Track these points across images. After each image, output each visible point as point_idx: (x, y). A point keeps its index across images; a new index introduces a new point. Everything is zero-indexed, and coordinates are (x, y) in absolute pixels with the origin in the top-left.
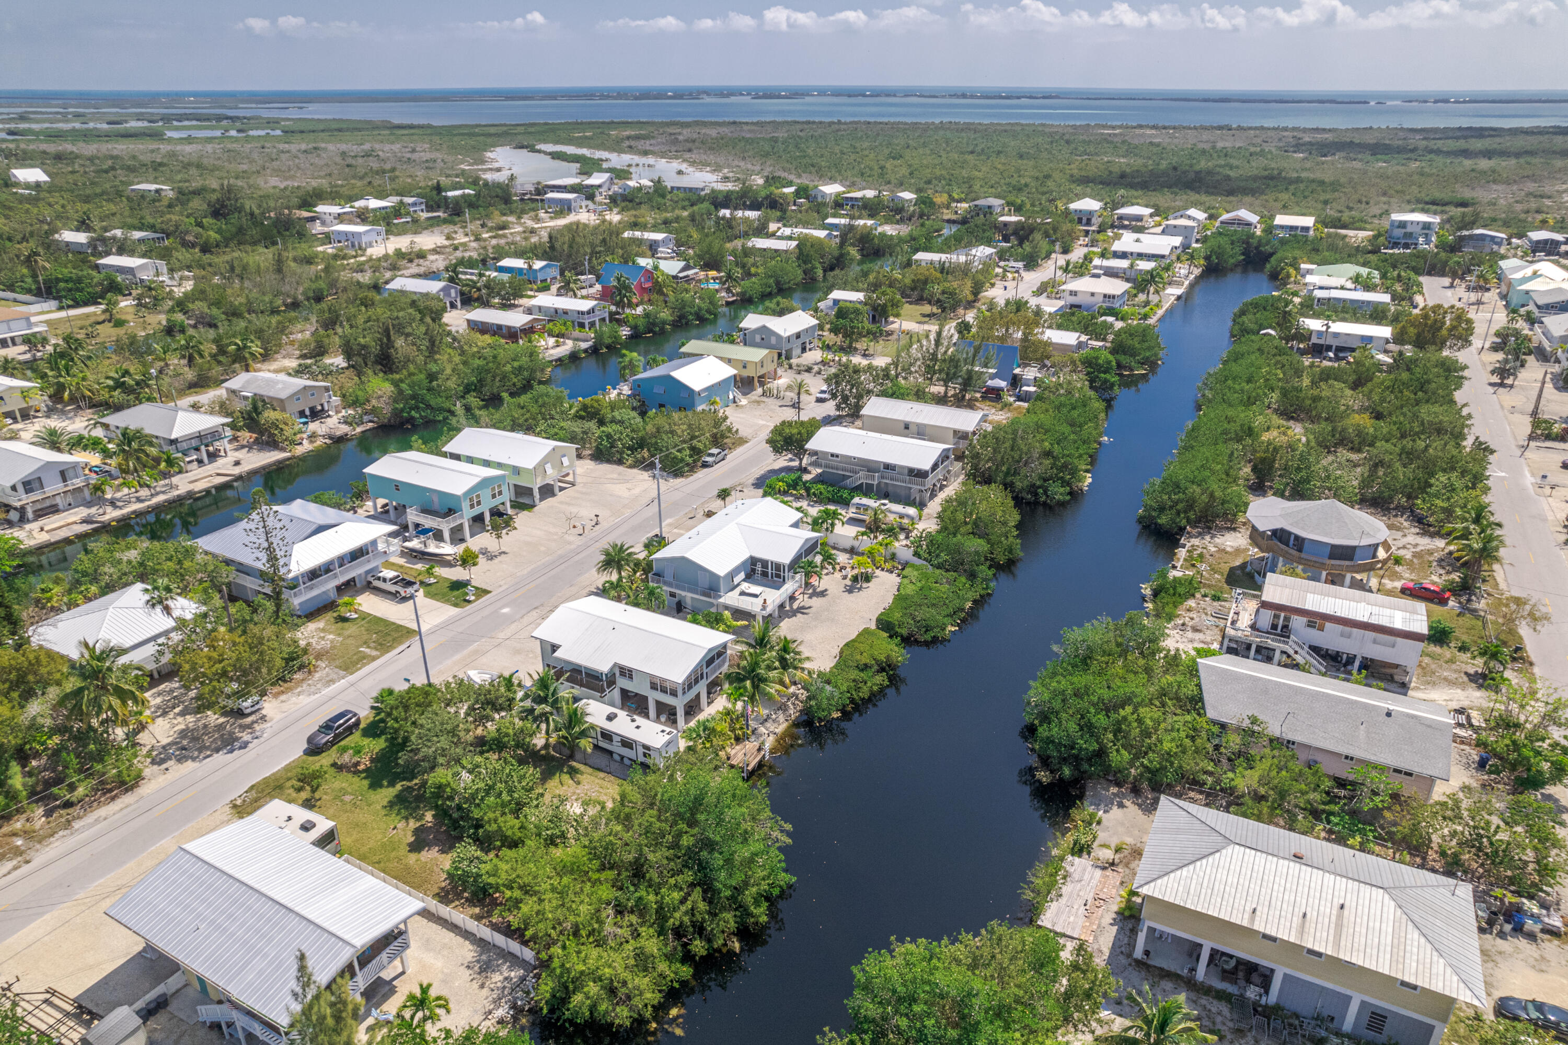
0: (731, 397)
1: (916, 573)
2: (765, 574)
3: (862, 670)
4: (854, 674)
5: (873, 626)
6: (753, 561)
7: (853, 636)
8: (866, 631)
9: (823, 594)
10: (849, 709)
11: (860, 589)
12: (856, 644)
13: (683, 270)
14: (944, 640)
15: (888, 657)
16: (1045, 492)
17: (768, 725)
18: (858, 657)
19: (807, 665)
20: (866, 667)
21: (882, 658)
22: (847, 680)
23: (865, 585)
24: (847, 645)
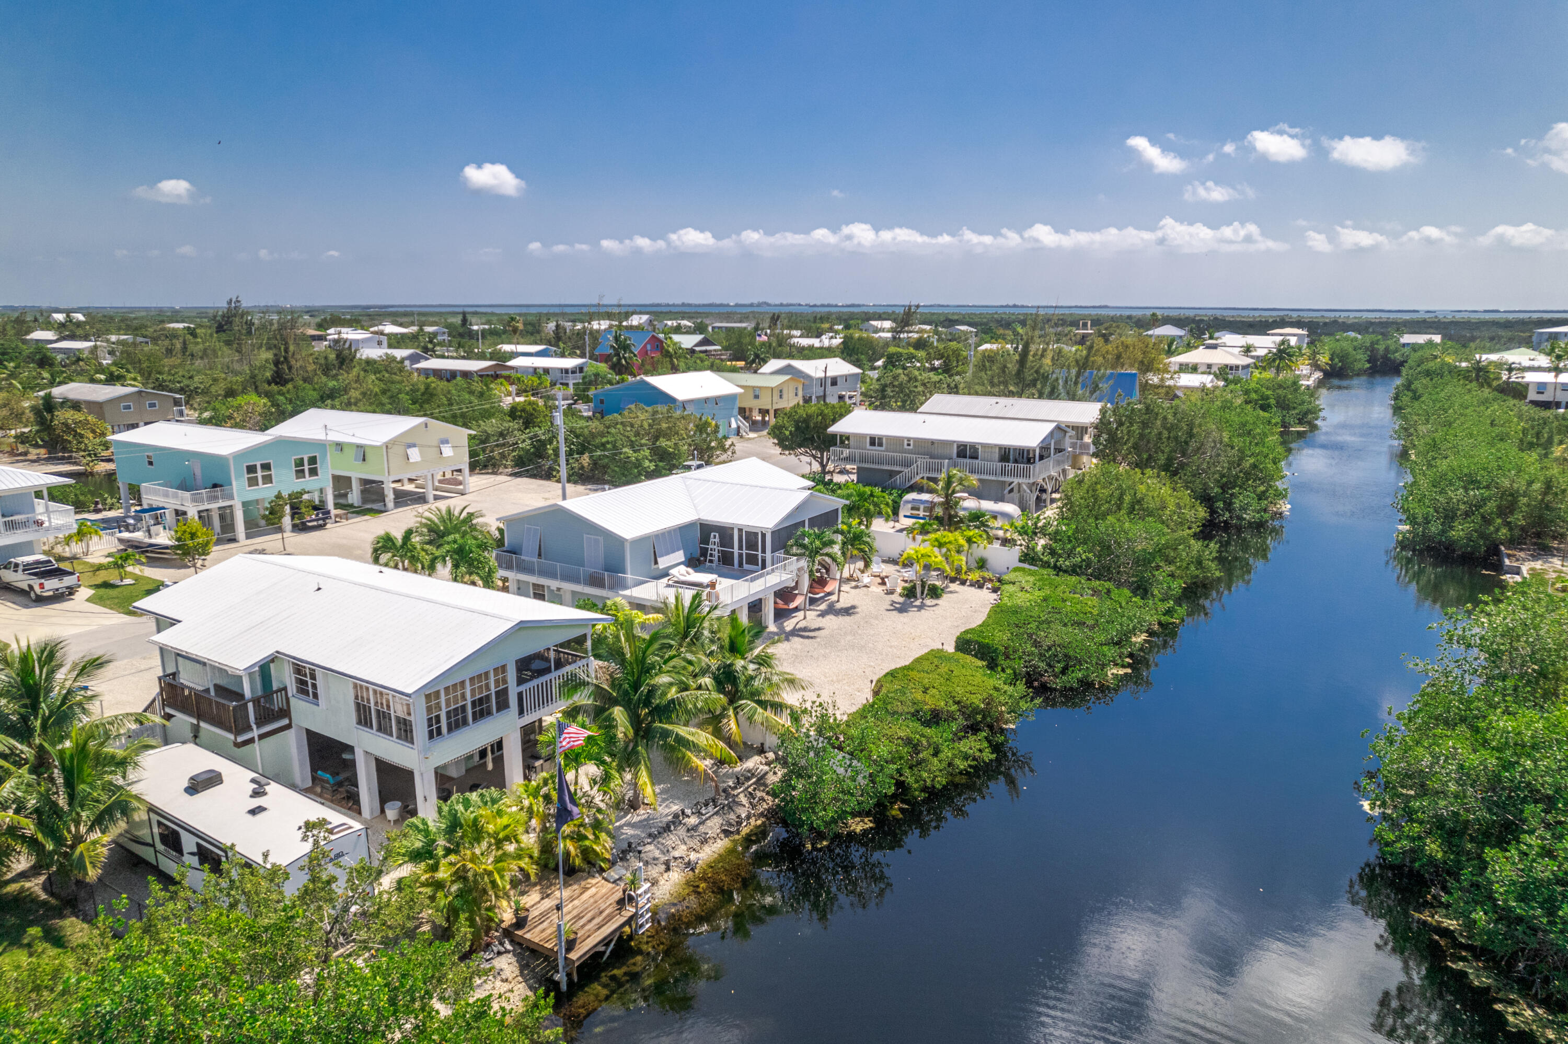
0: (734, 425)
1: (1031, 579)
2: (726, 559)
3: (927, 724)
4: (906, 729)
5: (950, 648)
6: (705, 530)
7: (907, 662)
8: (937, 655)
9: (848, 611)
10: (895, 811)
11: (921, 607)
12: (913, 674)
13: (700, 344)
14: (1103, 688)
15: (989, 701)
16: (1229, 506)
17: (670, 840)
18: (919, 696)
19: (791, 698)
20: (935, 718)
21: (977, 701)
22: (890, 739)
23: (929, 602)
24: (892, 674)
